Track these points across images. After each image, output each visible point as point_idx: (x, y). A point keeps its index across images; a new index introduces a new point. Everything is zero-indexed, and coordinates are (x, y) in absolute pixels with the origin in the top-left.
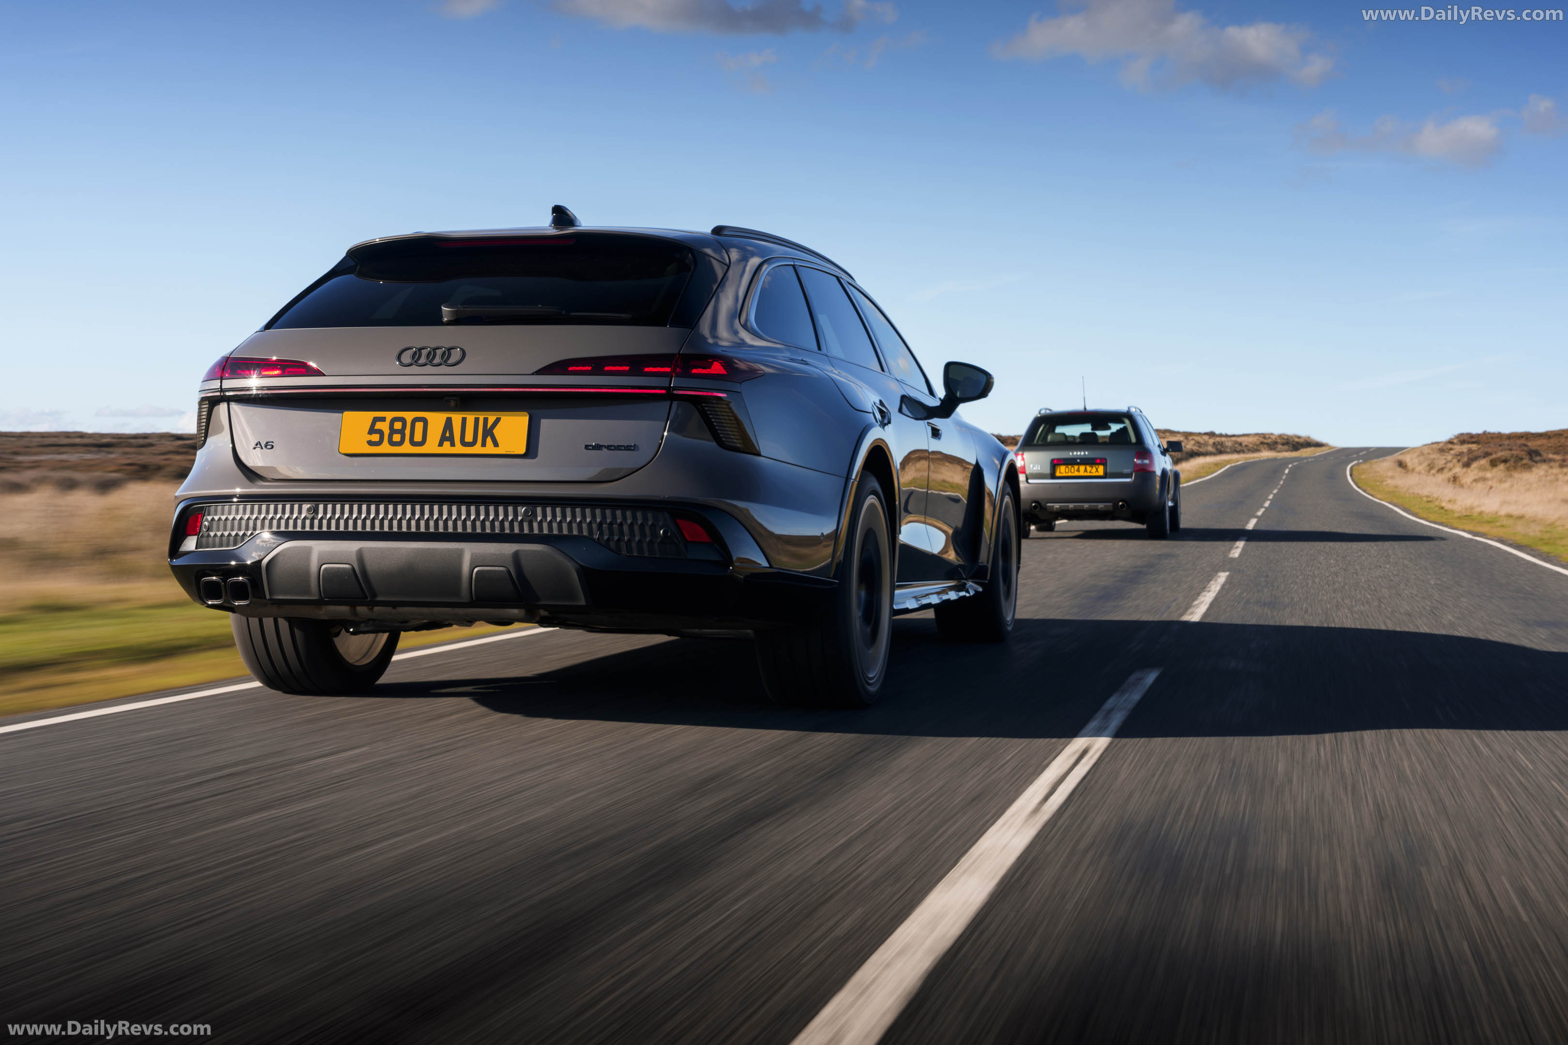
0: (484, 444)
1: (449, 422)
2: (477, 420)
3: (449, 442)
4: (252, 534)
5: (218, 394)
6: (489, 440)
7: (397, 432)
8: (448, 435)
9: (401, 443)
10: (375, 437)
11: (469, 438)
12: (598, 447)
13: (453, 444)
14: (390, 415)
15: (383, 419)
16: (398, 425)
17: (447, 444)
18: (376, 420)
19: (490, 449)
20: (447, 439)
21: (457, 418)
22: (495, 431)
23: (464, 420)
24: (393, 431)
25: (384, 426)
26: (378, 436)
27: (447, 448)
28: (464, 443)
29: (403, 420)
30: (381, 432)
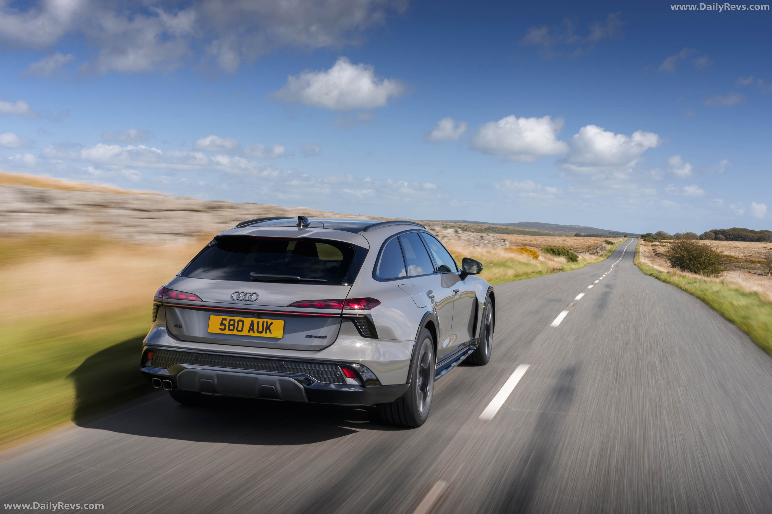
0: (266, 332)
1: (252, 322)
2: (263, 322)
3: (252, 331)
4: (172, 364)
5: (161, 303)
6: (268, 331)
7: (232, 325)
8: (252, 328)
9: (233, 330)
10: (223, 327)
11: (260, 330)
12: (311, 337)
13: (254, 332)
14: (229, 318)
15: (226, 320)
16: (232, 323)
17: (251, 332)
18: (223, 320)
19: (268, 335)
20: (251, 330)
21: (256, 320)
22: (271, 328)
23: (258, 322)
24: (230, 325)
25: (226, 322)
26: (224, 326)
27: (251, 333)
28: (258, 332)
29: (234, 320)
30: (225, 325)
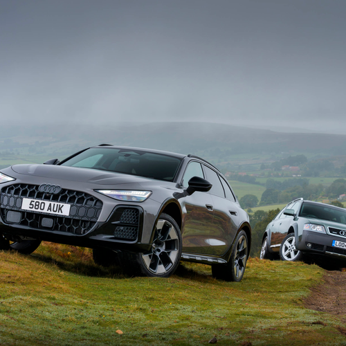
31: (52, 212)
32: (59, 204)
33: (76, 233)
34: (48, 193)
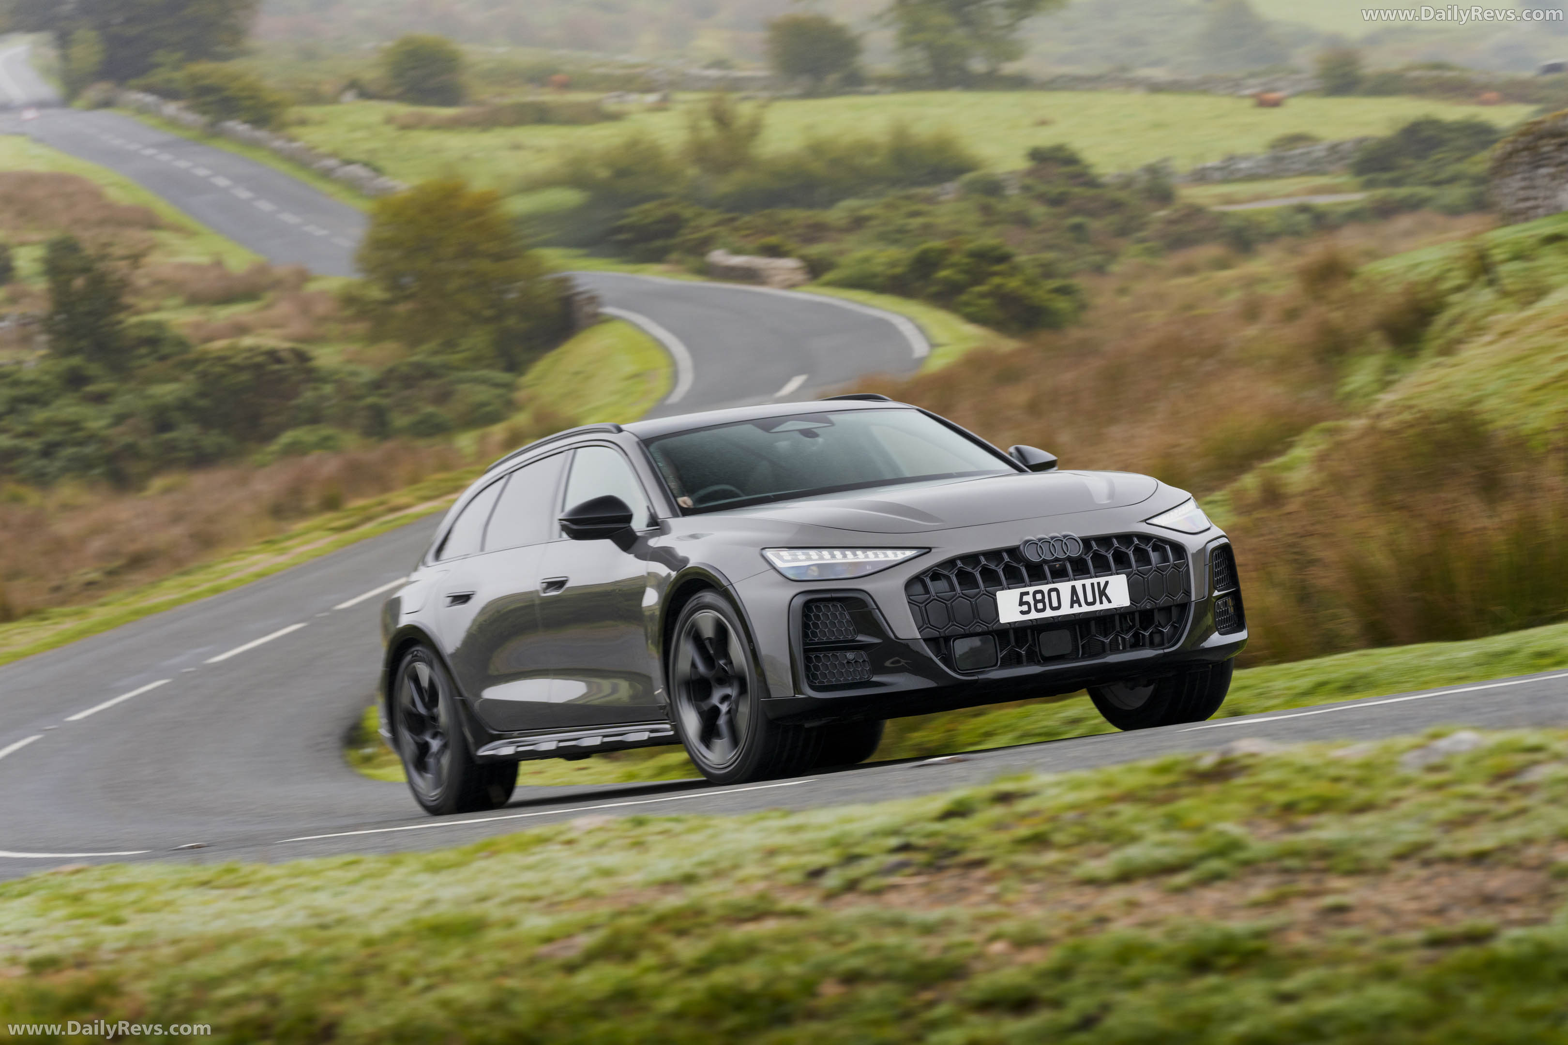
31: (1085, 609)
32: (1095, 580)
33: (1152, 645)
34: (1057, 560)
